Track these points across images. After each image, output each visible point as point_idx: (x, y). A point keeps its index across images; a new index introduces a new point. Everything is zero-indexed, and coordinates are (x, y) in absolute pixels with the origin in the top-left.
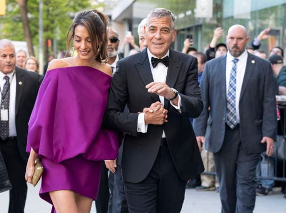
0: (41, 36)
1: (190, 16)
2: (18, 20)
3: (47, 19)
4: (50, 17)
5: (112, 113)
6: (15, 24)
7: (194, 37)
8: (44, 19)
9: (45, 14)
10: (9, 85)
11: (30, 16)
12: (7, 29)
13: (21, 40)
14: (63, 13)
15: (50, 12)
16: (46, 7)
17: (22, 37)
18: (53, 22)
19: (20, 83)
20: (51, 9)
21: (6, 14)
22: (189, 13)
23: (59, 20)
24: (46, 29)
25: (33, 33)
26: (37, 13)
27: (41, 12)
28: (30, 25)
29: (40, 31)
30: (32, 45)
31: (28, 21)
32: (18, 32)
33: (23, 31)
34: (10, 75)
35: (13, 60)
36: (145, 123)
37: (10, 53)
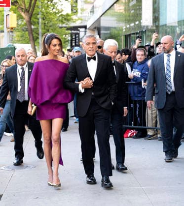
0: (41, 40)
1: (138, 24)
2: (25, 29)
3: (44, 29)
4: (46, 28)
6: (23, 32)
8: (42, 29)
9: (43, 26)
11: (33, 27)
12: (18, 36)
13: (28, 43)
14: (55, 24)
15: (47, 24)
16: (43, 21)
17: (28, 40)
18: (48, 31)
20: (46, 22)
21: (17, 26)
22: (137, 23)
23: (52, 30)
25: (35, 38)
26: (37, 25)
27: (40, 24)
28: (33, 33)
29: (40, 37)
30: (35, 46)
31: (32, 30)
32: (26, 38)
33: (28, 37)
34: (24, 67)
35: (23, 58)
36: (83, 88)
37: (22, 54)
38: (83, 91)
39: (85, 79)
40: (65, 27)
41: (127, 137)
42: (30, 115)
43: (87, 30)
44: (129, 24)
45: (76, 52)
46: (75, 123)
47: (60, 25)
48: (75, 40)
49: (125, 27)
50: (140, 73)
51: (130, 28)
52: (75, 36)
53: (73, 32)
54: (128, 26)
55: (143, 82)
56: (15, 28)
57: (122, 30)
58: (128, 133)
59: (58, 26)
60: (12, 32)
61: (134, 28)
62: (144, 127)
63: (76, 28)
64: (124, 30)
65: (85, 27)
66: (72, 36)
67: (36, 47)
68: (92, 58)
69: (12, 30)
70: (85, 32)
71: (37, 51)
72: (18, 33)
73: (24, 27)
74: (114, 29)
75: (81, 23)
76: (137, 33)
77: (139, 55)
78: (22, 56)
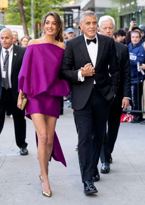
0: (33, 21)
1: (133, 5)
2: (17, 10)
3: (37, 10)
4: (38, 8)
5: (64, 71)
6: (15, 13)
7: (136, 19)
8: (34, 10)
9: (35, 6)
10: (8, 56)
11: (25, 8)
12: (10, 17)
13: (19, 24)
14: (47, 5)
15: (39, 5)
16: (36, 2)
17: (19, 22)
18: (40, 12)
19: (15, 54)
20: (39, 3)
21: (9, 7)
22: (133, 3)
23: (45, 10)
24: (36, 17)
25: (27, 19)
26: (29, 6)
27: (32, 5)
28: (25, 14)
29: (32, 18)
30: (27, 27)
31: (24, 11)
32: (17, 19)
33: (20, 18)
34: (9, 50)
36: (82, 76)
37: (6, 36)
38: (82, 80)
39: (86, 66)
40: (58, 8)
41: (123, 122)
42: (20, 110)
43: (81, 11)
44: (125, 5)
45: (69, 33)
46: (69, 107)
47: (53, 6)
48: (69, 22)
49: (120, 8)
50: (136, 57)
51: (125, 8)
52: (69, 16)
53: (66, 12)
54: (123, 7)
56: (6, 8)
57: (117, 11)
58: (123, 118)
59: (51, 7)
60: (3, 13)
61: (129, 9)
62: (140, 111)
63: (69, 9)
64: (119, 11)
65: (79, 8)
66: (65, 18)
67: (28, 29)
68: (91, 41)
69: (3, 11)
70: (79, 13)
71: (29, 33)
72: (9, 14)
73: (16, 8)
74: (108, 10)
75: (75, 3)
76: (132, 14)
77: (133, 37)
78: (6, 38)
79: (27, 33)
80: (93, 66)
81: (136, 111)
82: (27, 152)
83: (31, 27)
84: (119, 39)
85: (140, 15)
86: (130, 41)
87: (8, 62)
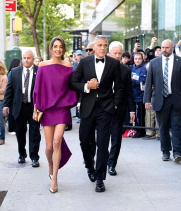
0: (45, 44)
1: (137, 29)
2: (30, 33)
3: (48, 33)
4: (50, 31)
6: (28, 36)
8: (46, 33)
9: (47, 30)
10: (29, 74)
11: (37, 31)
12: (23, 40)
13: (32, 46)
14: (58, 28)
15: (51, 28)
16: (47, 26)
17: (32, 44)
18: (52, 34)
20: (50, 26)
21: (23, 31)
22: (137, 27)
23: (56, 34)
24: (48, 39)
25: (39, 41)
26: (41, 29)
27: (44, 28)
28: (38, 36)
29: (44, 40)
30: (39, 49)
31: (36, 34)
32: (31, 41)
33: (33, 40)
34: (30, 69)
35: (29, 61)
37: (28, 56)
40: (68, 31)
41: (126, 137)
43: (89, 34)
44: (129, 29)
45: (78, 55)
46: (78, 123)
47: (64, 29)
48: (78, 44)
49: (125, 32)
51: (130, 32)
52: (78, 39)
53: (76, 36)
54: (128, 31)
55: (141, 85)
56: (20, 31)
57: (122, 34)
58: (127, 133)
59: (62, 30)
60: (17, 35)
61: (133, 33)
63: (78, 32)
64: (124, 35)
65: (87, 31)
66: (74, 40)
67: (41, 50)
68: (100, 60)
70: (87, 36)
71: (41, 54)
72: (23, 37)
73: (29, 31)
74: (114, 33)
75: (84, 27)
76: (137, 38)
77: (136, 59)
78: (28, 58)
79: (39, 54)
80: (98, 81)
81: (139, 127)
82: (39, 164)
83: (43, 48)
84: (124, 61)
85: (143, 39)
86: (134, 63)
87: (29, 80)
